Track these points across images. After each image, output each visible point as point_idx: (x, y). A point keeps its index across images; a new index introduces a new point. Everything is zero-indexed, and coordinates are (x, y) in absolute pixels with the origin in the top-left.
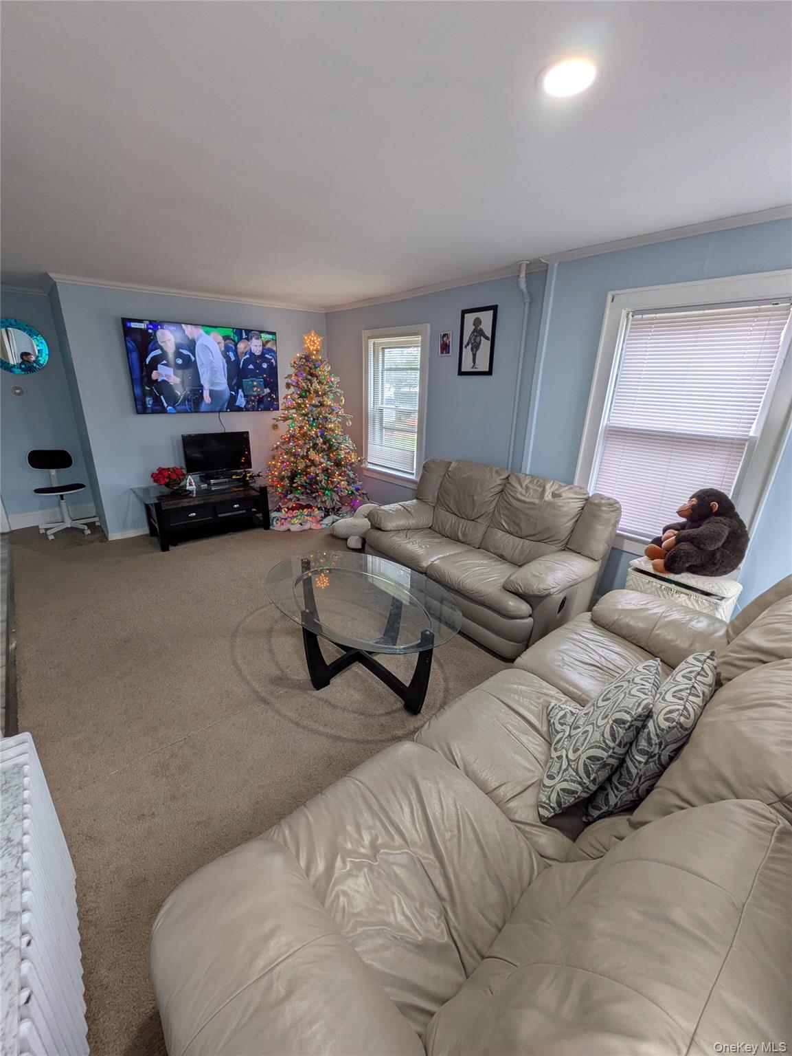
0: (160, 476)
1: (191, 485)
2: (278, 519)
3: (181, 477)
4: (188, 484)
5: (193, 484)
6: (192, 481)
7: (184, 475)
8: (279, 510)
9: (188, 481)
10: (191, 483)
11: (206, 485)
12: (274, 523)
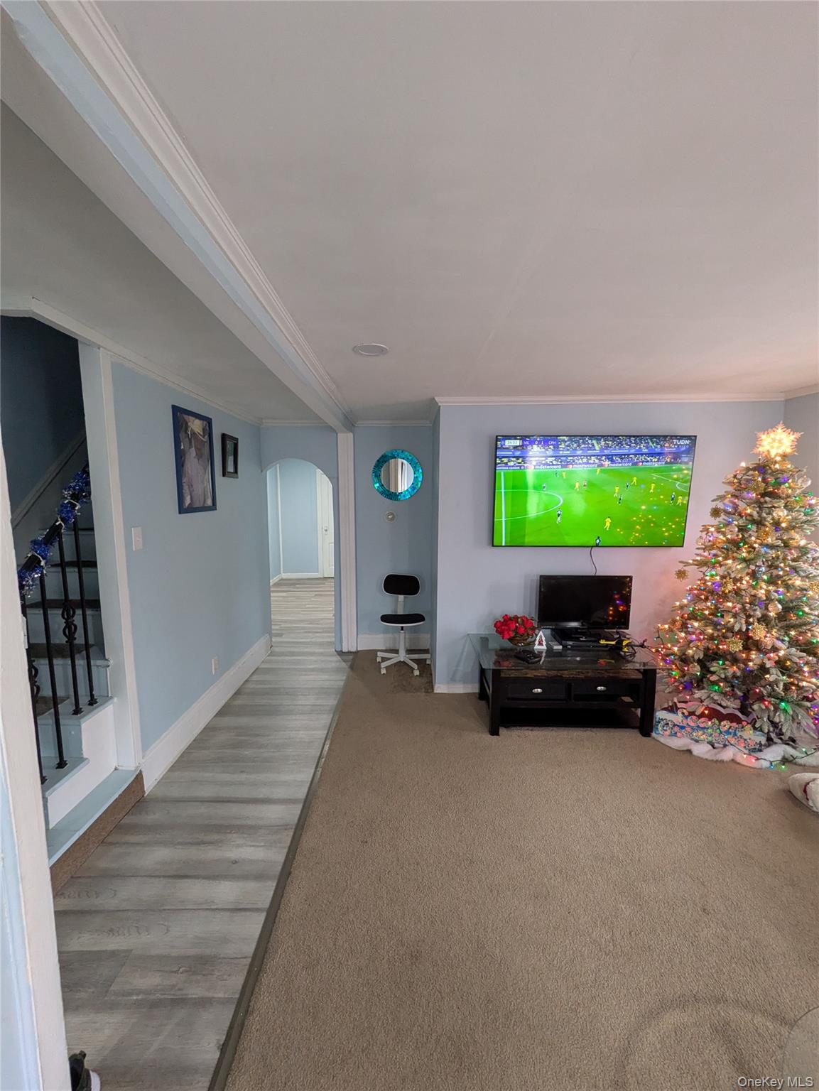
0: (505, 625)
1: (540, 644)
2: (667, 724)
3: (530, 632)
4: (537, 643)
5: (544, 643)
6: (544, 639)
7: (534, 629)
8: (672, 709)
9: (538, 638)
10: (541, 641)
11: (561, 647)
12: (660, 728)
